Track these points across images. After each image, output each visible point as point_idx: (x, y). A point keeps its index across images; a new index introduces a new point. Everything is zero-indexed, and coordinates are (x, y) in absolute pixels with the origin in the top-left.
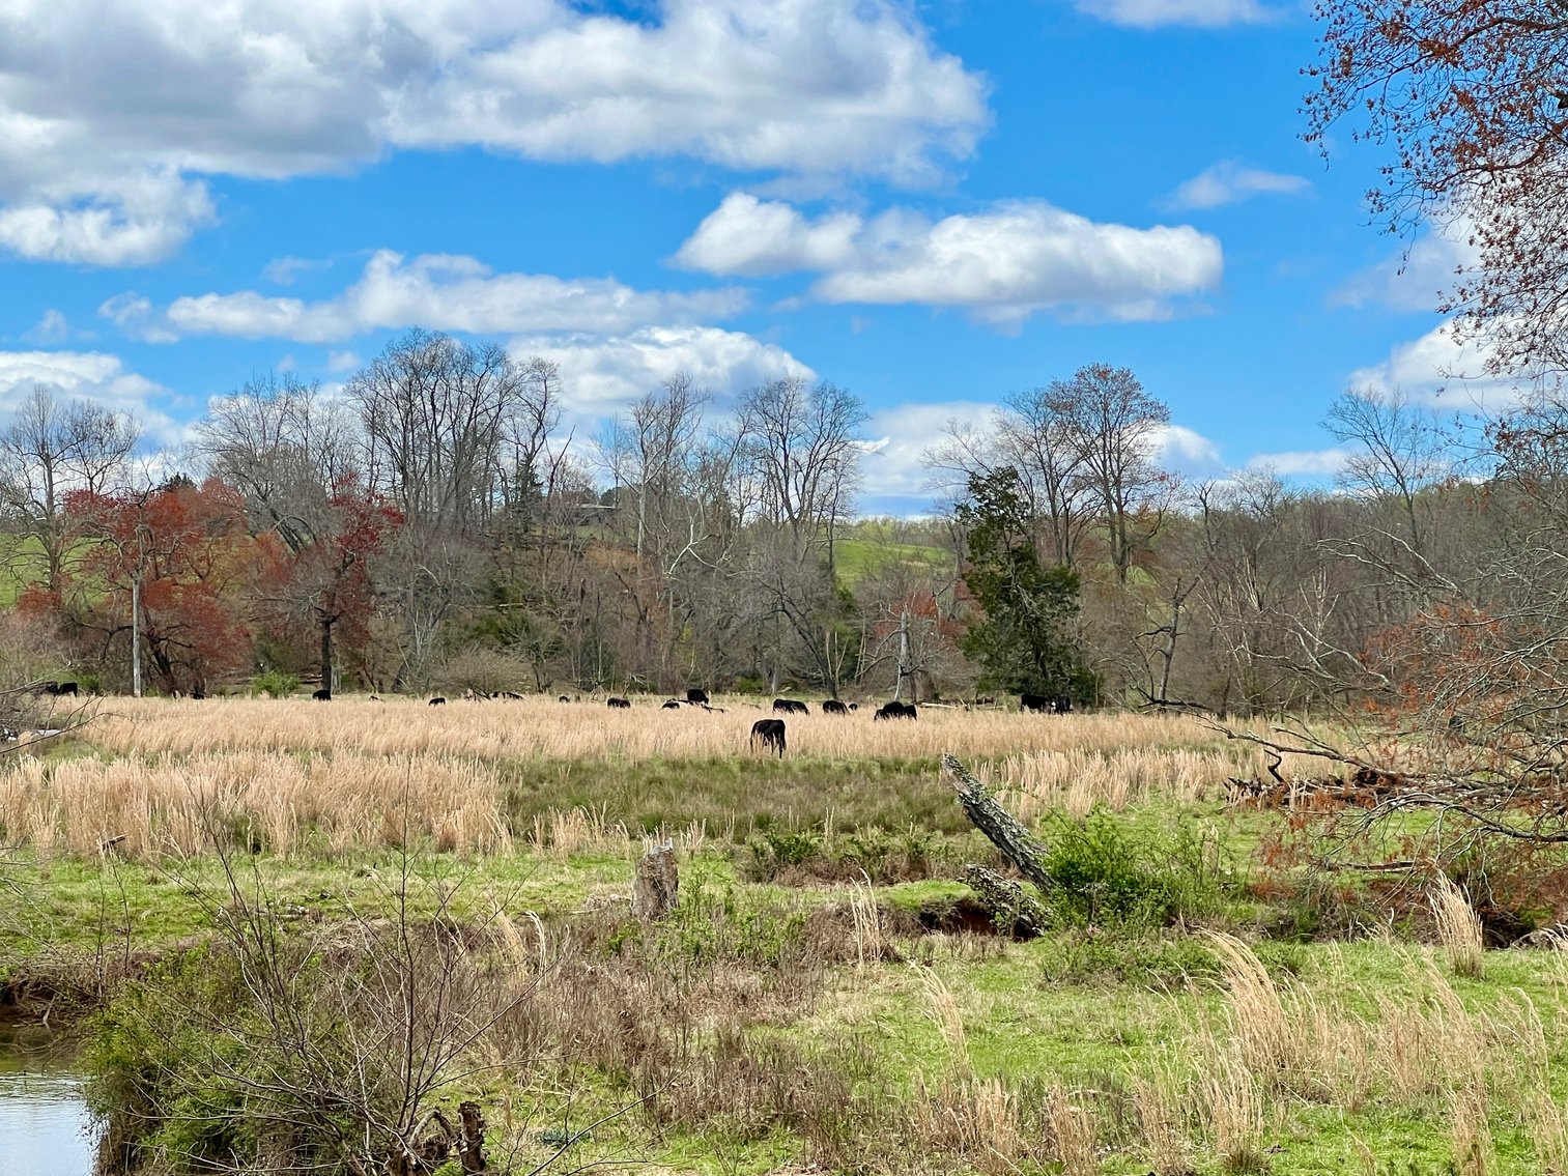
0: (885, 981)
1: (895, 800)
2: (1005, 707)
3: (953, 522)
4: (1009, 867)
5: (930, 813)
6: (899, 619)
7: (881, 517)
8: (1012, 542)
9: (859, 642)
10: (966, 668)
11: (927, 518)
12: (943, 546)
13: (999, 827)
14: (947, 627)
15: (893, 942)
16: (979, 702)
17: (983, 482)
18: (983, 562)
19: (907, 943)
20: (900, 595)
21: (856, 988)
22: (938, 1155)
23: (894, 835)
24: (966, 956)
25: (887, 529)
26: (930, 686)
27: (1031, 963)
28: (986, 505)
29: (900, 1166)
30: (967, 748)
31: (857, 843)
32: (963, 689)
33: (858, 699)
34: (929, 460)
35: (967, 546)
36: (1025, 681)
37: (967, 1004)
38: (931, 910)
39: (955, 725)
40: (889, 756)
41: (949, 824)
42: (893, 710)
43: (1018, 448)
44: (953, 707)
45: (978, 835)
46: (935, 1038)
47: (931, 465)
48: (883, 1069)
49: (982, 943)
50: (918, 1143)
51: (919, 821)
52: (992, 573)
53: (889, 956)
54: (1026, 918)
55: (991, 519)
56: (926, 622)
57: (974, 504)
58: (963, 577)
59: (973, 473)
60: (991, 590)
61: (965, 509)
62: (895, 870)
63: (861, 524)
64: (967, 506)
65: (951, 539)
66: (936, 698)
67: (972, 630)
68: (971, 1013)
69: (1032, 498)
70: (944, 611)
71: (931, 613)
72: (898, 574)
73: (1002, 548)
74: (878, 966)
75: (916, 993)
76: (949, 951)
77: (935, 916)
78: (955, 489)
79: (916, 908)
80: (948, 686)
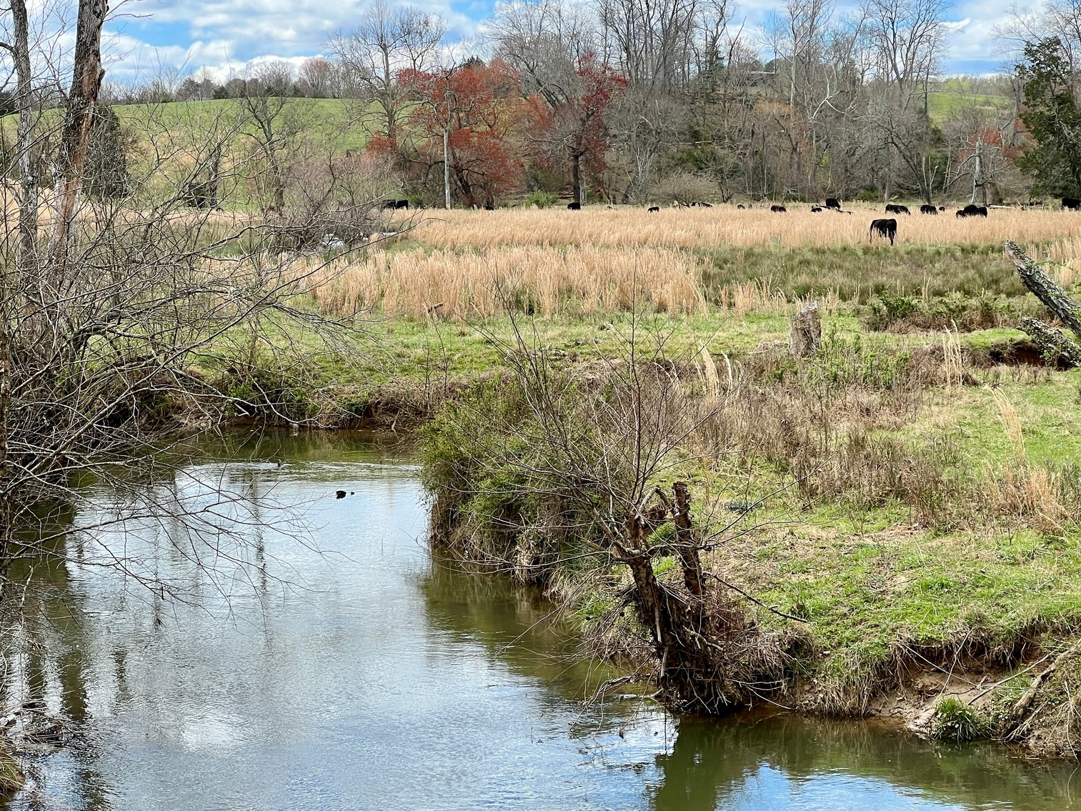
0: (965, 398)
1: (971, 273)
2: (1050, 207)
3: (1013, 77)
4: (1053, 319)
5: (996, 282)
6: (974, 147)
7: (962, 76)
8: (1056, 90)
9: (946, 164)
10: (1022, 180)
11: (995, 75)
12: (1006, 94)
13: (1046, 292)
14: (1009, 152)
15: (971, 371)
16: (1032, 204)
17: (1035, 48)
18: (1035, 105)
19: (981, 372)
20: (975, 130)
21: (945, 403)
22: (1004, 517)
23: (971, 297)
24: (1023, 381)
25: (966, 85)
26: (997, 193)
27: (1069, 386)
28: (1038, 64)
29: (977, 525)
30: (1023, 237)
31: (945, 303)
32: (1021, 194)
33: (946, 203)
34: (996, 33)
35: (1024, 94)
36: (1065, 188)
37: (1023, 413)
38: (997, 349)
39: (1014, 220)
40: (967, 244)
41: (1011, 290)
42: (971, 210)
43: (1061, 23)
44: (1013, 207)
45: (1032, 300)
46: (1001, 437)
47: (998, 37)
48: (964, 459)
49: (1035, 372)
50: (990, 509)
51: (988, 288)
52: (1041, 113)
53: (968, 381)
54: (1066, 354)
55: (1040, 75)
56: (994, 148)
57: (1028, 64)
58: (1020, 116)
59: (1028, 42)
60: (1041, 125)
61: (1022, 68)
62: (972, 322)
63: (947, 82)
64: (1023, 66)
65: (1013, 90)
66: (1000, 202)
67: (1026, 153)
68: (1027, 420)
69: (1071, 58)
70: (1007, 141)
71: (997, 142)
72: (974, 116)
73: (1048, 95)
74: (960, 388)
75: (988, 406)
76: (1011, 377)
77: (1001, 354)
78: (1016, 54)
79: (987, 348)
80: (1009, 193)
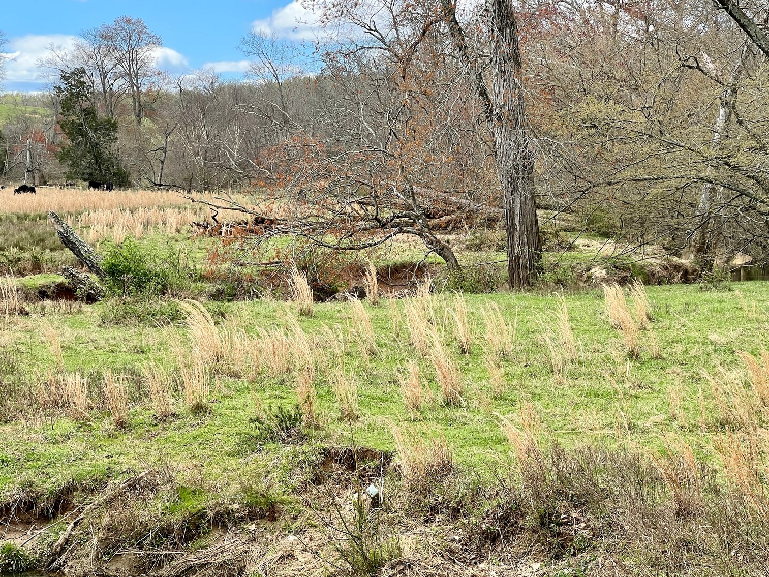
0: (21, 325)
1: (24, 234)
2: (81, 187)
3: (53, 95)
4: (83, 267)
5: (43, 241)
6: (26, 143)
7: (15, 92)
8: (83, 105)
9: (5, 155)
10: (60, 168)
11: (40, 93)
12: (48, 107)
13: (78, 247)
14: (51, 148)
15: (24, 305)
16: (67, 185)
17: (67, 75)
18: (68, 115)
19: (31, 305)
20: (26, 131)
21: (6, 328)
22: (48, 410)
23: (24, 252)
24: (62, 311)
25: (19, 99)
26: (43, 177)
27: (94, 314)
28: (70, 86)
29: (29, 416)
30: (62, 208)
31: (5, 256)
32: (59, 178)
33: (6, 183)
34: (40, 63)
35: (60, 107)
36: (91, 174)
37: (62, 335)
38: (44, 289)
39: (55, 196)
40: (21, 212)
41: (53, 246)
42: (24, 189)
43: (86, 58)
44: (54, 187)
45: (68, 253)
46: (46, 352)
47: (41, 66)
48: (20, 368)
49: (70, 305)
50: (38, 404)
51: (37, 244)
52: (73, 120)
53: (23, 312)
54: (92, 292)
55: (72, 94)
56: (40, 145)
57: (63, 86)
58: (58, 123)
59: (63, 71)
60: (73, 129)
61: (59, 88)
62: (25, 269)
63: (4, 96)
64: (60, 87)
65: (53, 104)
66: (45, 183)
67: (63, 149)
68: (65, 339)
69: (93, 84)
70: (49, 140)
71: (43, 141)
72: (25, 122)
73: (78, 108)
74: (17, 318)
75: (37, 330)
76: (53, 309)
77: (46, 292)
78: (54, 78)
79: (36, 288)
80: (51, 177)
